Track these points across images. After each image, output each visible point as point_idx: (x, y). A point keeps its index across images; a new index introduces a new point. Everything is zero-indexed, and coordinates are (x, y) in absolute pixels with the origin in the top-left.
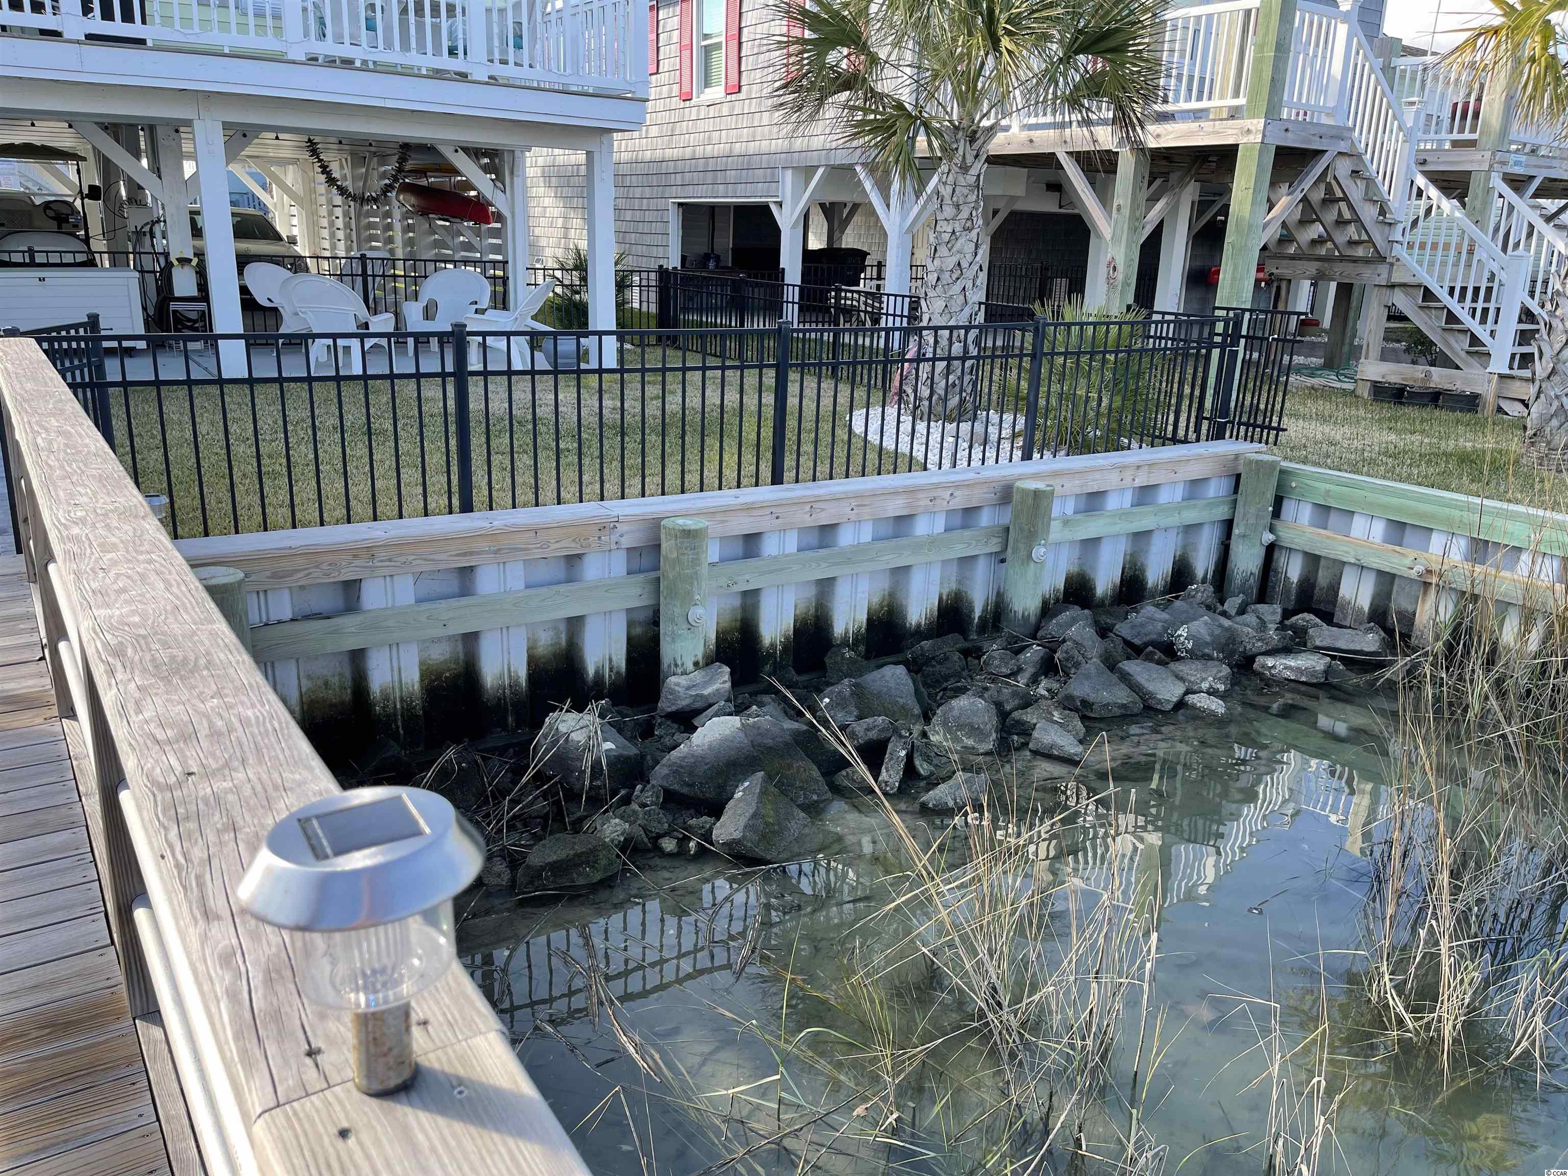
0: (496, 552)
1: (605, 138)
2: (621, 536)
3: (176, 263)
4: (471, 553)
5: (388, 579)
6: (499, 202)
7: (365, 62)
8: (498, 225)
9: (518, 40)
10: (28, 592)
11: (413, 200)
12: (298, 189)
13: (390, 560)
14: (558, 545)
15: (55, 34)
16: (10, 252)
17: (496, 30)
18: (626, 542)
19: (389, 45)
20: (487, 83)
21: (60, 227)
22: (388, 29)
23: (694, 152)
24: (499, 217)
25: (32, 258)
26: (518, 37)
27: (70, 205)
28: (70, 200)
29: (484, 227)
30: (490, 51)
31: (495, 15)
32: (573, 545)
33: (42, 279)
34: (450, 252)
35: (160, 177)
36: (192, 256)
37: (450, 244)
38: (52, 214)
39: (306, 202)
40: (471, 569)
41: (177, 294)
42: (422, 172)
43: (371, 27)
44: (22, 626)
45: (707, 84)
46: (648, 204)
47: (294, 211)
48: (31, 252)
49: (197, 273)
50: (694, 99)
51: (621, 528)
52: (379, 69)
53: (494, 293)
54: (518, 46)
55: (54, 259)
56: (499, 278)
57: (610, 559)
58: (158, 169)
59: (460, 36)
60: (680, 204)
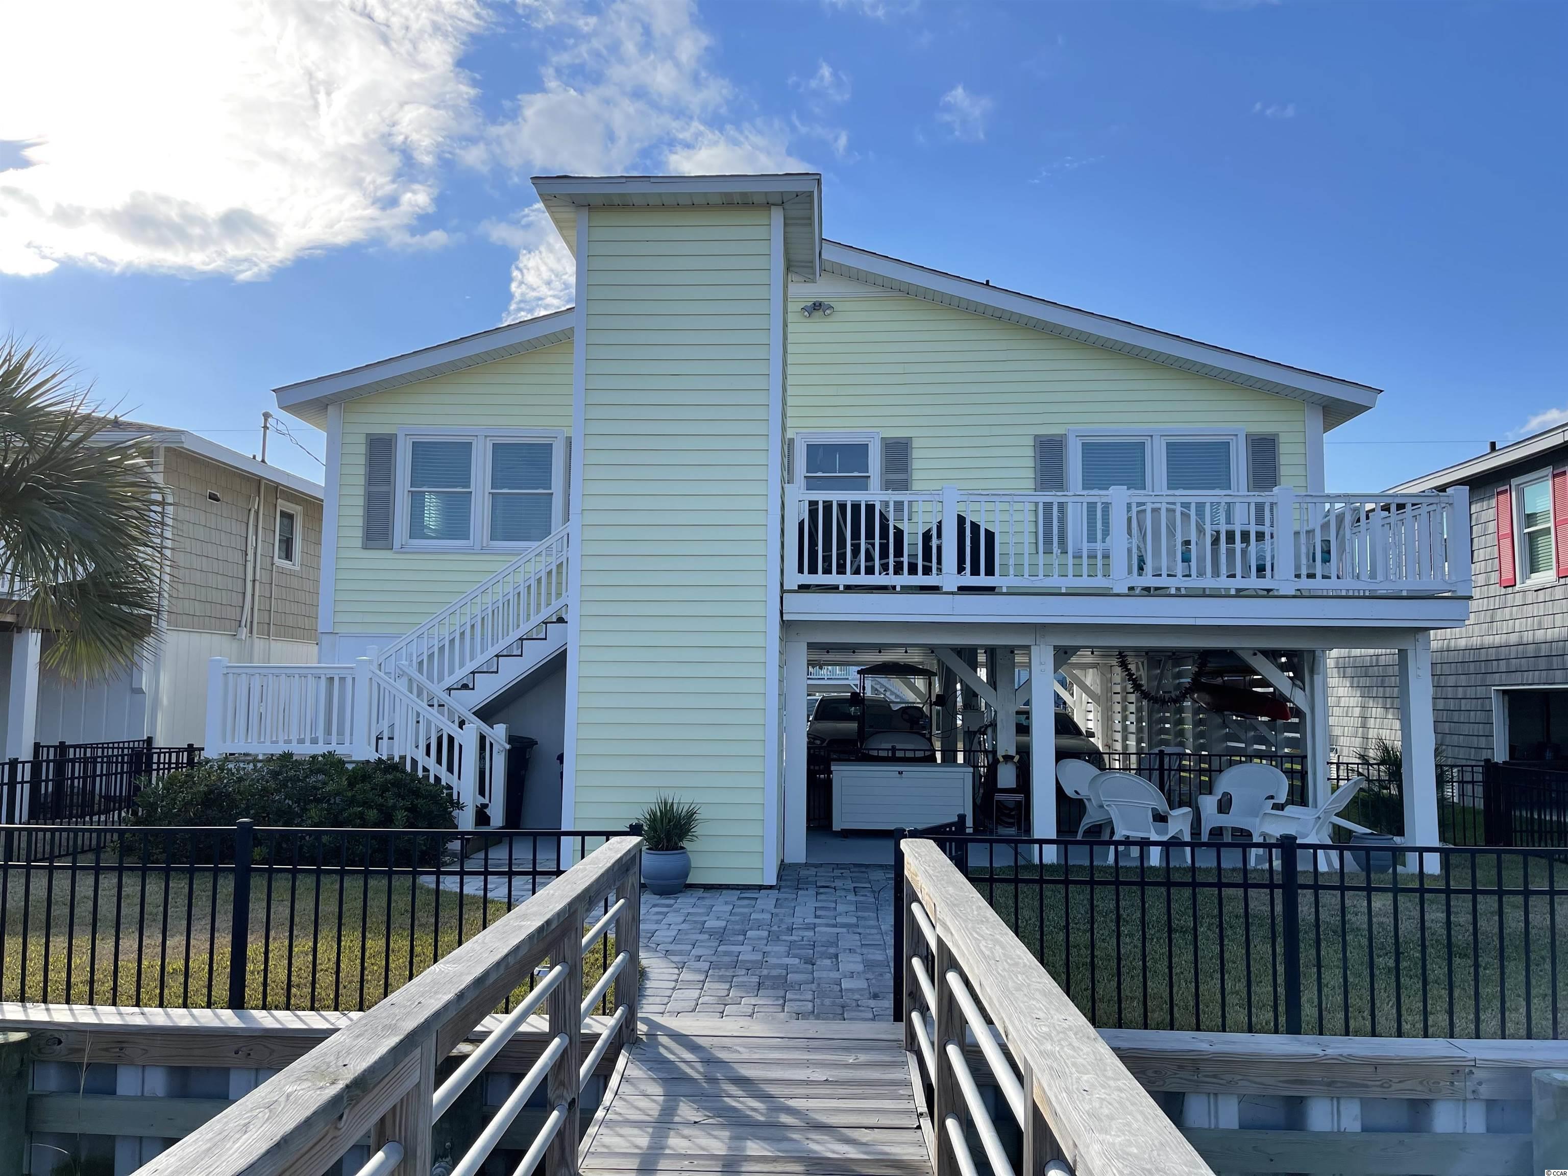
0: (1330, 1084)
1: (1420, 637)
2: (1480, 1084)
3: (1001, 759)
4: (1302, 1082)
5: (1212, 1096)
6: (1299, 699)
7: (1178, 589)
8: (1296, 720)
9: (1326, 555)
10: (904, 1059)
11: (1207, 698)
12: (1097, 689)
13: (1215, 1076)
14: (1401, 1086)
15: (935, 589)
16: (878, 750)
17: (1303, 550)
18: (1485, 1091)
19: (1201, 574)
20: (1294, 597)
21: (911, 728)
22: (1201, 559)
23: (1521, 637)
24: (1298, 712)
25: (894, 753)
26: (1327, 553)
27: (920, 709)
28: (921, 706)
29: (1280, 722)
30: (1298, 567)
31: (1303, 537)
32: (1420, 1088)
33: (900, 773)
34: (1243, 745)
35: (995, 689)
36: (1014, 754)
37: (1243, 737)
38: (906, 717)
39: (1103, 700)
40: (1301, 1100)
41: (999, 786)
42: (1220, 673)
43: (1186, 559)
44: (901, 1092)
45: (1534, 568)
46: (1465, 693)
47: (1091, 707)
48: (894, 749)
49: (1017, 768)
50: (1517, 586)
51: (1479, 1074)
52: (1192, 594)
53: (1291, 787)
54: (1326, 559)
55: (910, 754)
56: (1297, 772)
57: (1464, 1110)
58: (995, 683)
59: (1268, 559)
60: (1504, 692)
